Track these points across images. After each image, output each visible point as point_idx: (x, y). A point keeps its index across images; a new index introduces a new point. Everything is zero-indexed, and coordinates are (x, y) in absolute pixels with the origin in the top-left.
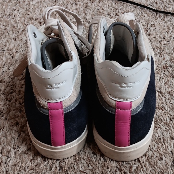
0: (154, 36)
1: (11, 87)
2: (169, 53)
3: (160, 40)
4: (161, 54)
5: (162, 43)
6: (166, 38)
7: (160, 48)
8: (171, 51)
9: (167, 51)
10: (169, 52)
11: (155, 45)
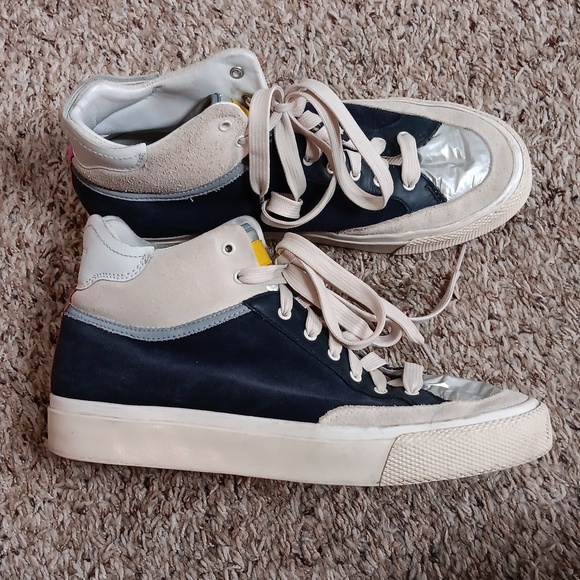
0: (369, 9)
1: (49, 256)
2: (414, 69)
3: (388, 22)
4: (394, 77)
5: (395, 34)
6: (401, 12)
7: (392, 54)
8: (419, 60)
9: (409, 62)
10: (414, 66)
11: (377, 46)
